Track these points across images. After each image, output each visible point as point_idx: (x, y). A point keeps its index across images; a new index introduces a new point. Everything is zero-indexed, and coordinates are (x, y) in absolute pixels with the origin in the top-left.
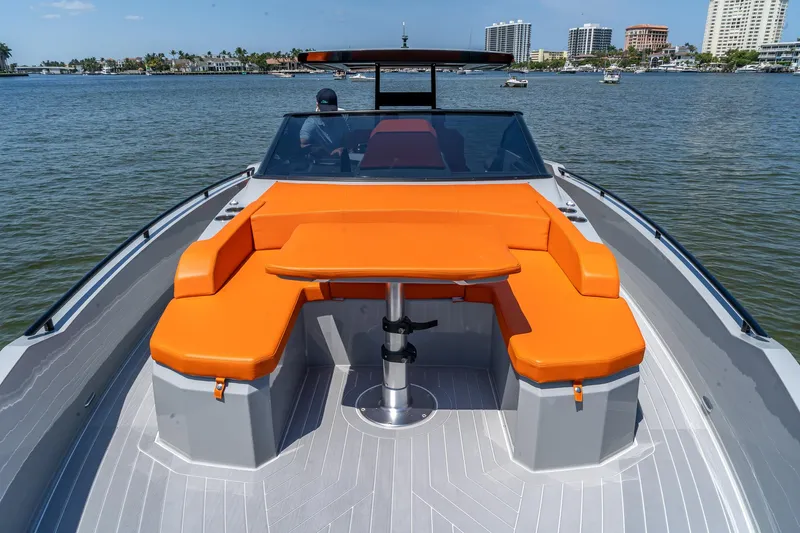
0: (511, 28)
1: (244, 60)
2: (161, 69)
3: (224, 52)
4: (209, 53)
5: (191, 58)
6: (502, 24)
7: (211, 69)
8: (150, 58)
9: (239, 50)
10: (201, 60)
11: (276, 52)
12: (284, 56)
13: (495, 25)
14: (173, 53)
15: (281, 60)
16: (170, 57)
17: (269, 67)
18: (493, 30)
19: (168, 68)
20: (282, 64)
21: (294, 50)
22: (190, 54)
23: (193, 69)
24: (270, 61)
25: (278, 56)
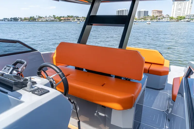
0: (123, 11)
1: (55, 18)
2: (34, 20)
3: (50, 16)
4: (46, 16)
5: (41, 18)
6: (121, 10)
7: (47, 20)
8: (31, 18)
9: (54, 16)
10: (44, 18)
11: (63, 16)
12: (65, 17)
13: (119, 10)
14: (37, 16)
15: (64, 18)
16: (36, 17)
17: (61, 20)
18: (119, 11)
19: (35, 20)
20: (65, 19)
21: (68, 16)
22: (41, 17)
23: (42, 20)
24: (62, 18)
25: (64, 17)
